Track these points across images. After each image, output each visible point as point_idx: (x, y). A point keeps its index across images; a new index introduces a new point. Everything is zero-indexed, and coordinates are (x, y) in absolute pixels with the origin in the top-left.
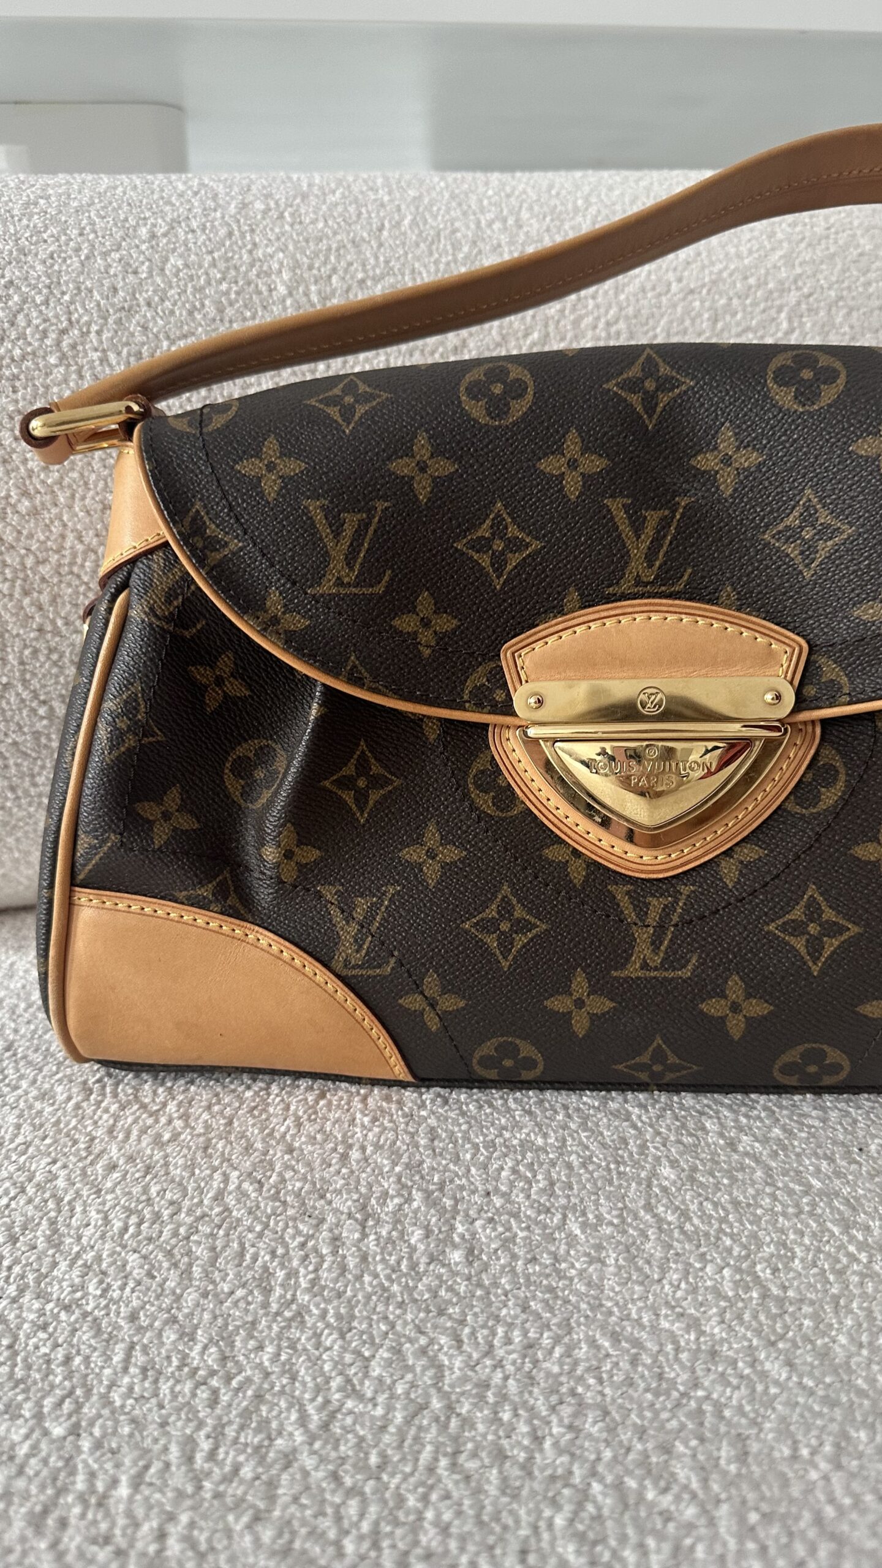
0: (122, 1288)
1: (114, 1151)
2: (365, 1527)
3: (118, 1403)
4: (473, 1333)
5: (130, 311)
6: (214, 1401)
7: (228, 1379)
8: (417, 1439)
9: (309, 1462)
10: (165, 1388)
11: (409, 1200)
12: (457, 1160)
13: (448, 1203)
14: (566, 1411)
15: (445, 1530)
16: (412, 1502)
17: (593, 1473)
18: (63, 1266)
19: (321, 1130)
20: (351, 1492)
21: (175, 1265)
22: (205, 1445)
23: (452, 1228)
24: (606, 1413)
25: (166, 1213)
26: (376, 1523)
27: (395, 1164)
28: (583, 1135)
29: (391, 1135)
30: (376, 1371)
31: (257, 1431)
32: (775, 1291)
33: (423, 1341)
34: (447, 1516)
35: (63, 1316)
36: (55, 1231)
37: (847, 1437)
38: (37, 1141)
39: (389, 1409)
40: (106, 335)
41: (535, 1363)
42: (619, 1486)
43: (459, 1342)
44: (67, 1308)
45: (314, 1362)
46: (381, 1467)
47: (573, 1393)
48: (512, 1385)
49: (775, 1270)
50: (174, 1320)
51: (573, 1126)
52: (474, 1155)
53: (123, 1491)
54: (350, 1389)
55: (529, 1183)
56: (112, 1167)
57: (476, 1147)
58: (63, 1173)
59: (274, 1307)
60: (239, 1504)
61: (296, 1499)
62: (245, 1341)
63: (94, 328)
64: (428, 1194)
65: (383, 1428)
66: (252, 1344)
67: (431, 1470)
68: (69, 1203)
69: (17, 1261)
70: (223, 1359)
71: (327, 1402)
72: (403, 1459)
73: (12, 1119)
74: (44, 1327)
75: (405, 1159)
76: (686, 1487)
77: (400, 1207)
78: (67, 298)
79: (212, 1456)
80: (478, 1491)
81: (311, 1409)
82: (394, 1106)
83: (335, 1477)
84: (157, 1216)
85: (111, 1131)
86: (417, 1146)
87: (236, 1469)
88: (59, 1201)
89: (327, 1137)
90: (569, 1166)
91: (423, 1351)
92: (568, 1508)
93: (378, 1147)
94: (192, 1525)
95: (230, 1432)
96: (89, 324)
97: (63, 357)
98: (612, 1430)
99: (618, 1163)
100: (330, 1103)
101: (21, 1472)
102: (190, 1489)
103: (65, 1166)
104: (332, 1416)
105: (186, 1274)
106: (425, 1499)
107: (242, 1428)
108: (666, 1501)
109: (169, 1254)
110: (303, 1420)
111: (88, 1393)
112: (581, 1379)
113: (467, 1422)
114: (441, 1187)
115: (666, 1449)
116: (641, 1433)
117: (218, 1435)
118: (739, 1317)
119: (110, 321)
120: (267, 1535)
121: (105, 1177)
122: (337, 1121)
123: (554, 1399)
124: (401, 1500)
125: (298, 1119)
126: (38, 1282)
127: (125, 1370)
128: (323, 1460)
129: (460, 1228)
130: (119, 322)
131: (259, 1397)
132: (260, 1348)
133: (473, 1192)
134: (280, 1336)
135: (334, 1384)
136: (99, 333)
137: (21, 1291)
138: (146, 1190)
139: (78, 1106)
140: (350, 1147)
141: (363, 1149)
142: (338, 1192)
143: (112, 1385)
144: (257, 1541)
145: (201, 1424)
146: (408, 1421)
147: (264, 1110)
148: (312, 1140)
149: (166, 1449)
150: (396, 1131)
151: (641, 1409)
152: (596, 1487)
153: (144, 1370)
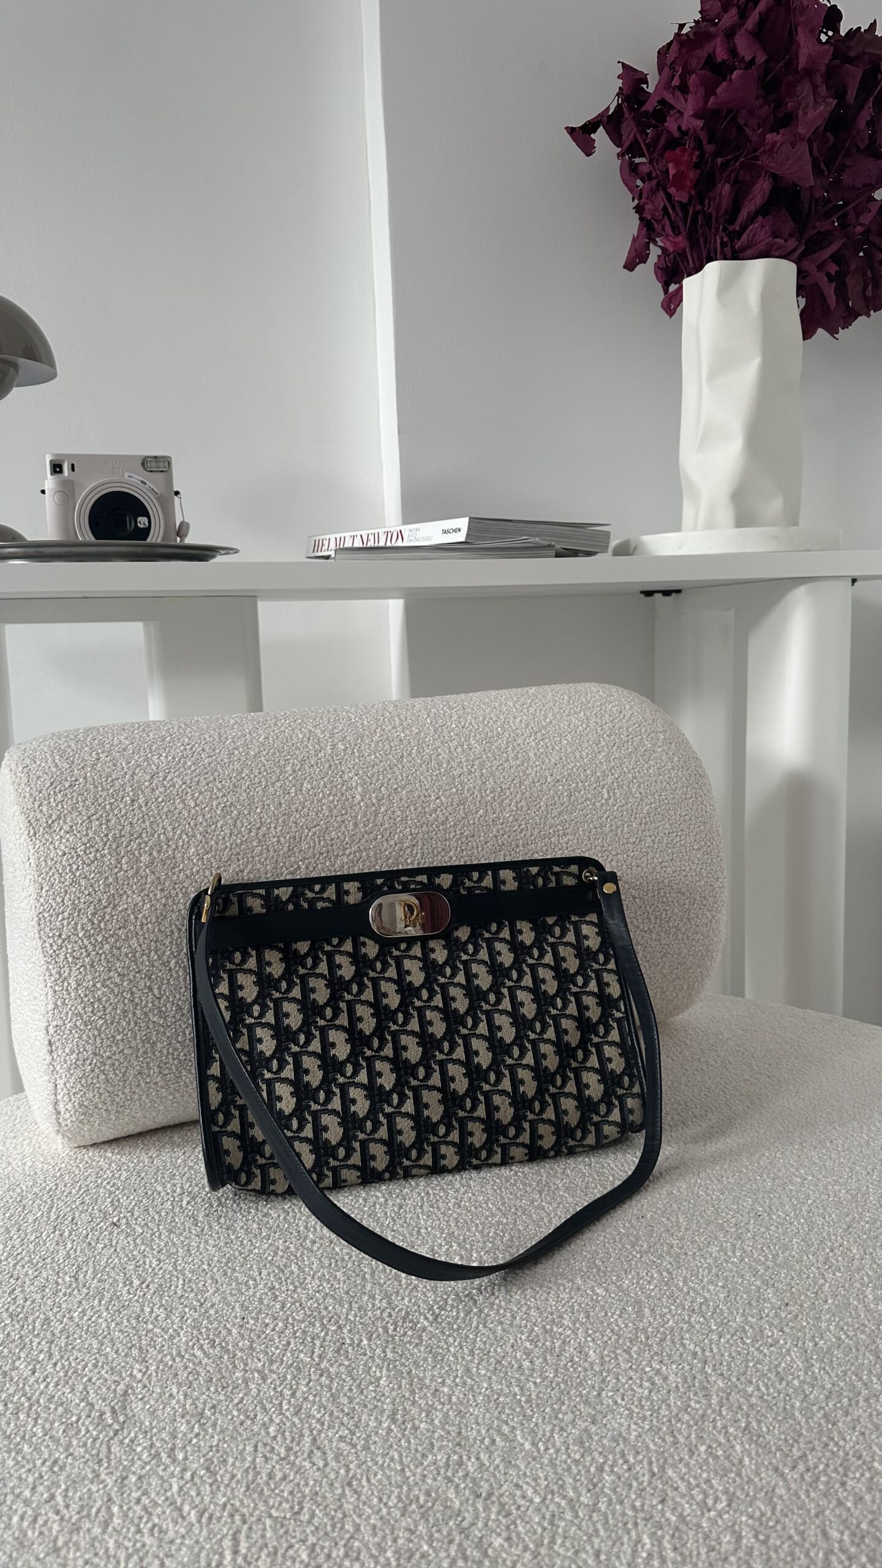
0: (339, 1283)
1: (311, 1236)
2: (456, 1344)
3: (352, 1319)
4: (486, 1288)
5: (289, 815)
6: (390, 1315)
7: (394, 1310)
8: (470, 1320)
9: (430, 1329)
10: (370, 1313)
11: (451, 1246)
12: (469, 1230)
13: (468, 1246)
14: (524, 1309)
15: (485, 1343)
16: (471, 1336)
17: (535, 1325)
18: (309, 1279)
19: (405, 1222)
20: (449, 1336)
21: (358, 1275)
22: (392, 1327)
23: (472, 1255)
24: (538, 1309)
25: (346, 1258)
26: (460, 1342)
27: (442, 1233)
28: (524, 1217)
29: (438, 1222)
30: (450, 1302)
31: (410, 1322)
32: (603, 1269)
33: (467, 1292)
34: (484, 1339)
35: (317, 1295)
36: (300, 1267)
37: (625, 1309)
38: (272, 1234)
39: (458, 1313)
40: (279, 829)
41: (511, 1296)
42: (544, 1327)
43: (481, 1293)
44: (318, 1292)
45: (426, 1302)
46: (459, 1328)
47: (526, 1304)
48: (503, 1303)
49: (603, 1262)
50: (365, 1293)
51: (519, 1214)
52: (476, 1228)
53: (365, 1342)
54: (441, 1308)
55: (502, 1237)
56: (313, 1242)
57: (477, 1226)
58: (292, 1246)
59: (404, 1286)
60: (410, 1342)
61: (430, 1339)
62: (396, 1298)
63: (273, 825)
64: (459, 1245)
65: (457, 1318)
66: (399, 1298)
67: (477, 1327)
68: (301, 1256)
69: (288, 1278)
70: (389, 1304)
71: (434, 1313)
72: (466, 1326)
73: (255, 1226)
74: (312, 1299)
75: (446, 1231)
76: (568, 1326)
77: (448, 1249)
78: (258, 810)
79: (395, 1330)
80: (495, 1332)
81: (428, 1315)
82: (436, 1210)
83: (443, 1332)
84: (343, 1260)
85: (306, 1227)
86: (450, 1226)
87: (405, 1333)
88: (295, 1256)
89: (409, 1225)
90: (519, 1230)
91: (467, 1295)
92: (526, 1335)
93: (433, 1228)
94: (394, 1348)
95: (400, 1324)
96: (270, 823)
97: (260, 841)
98: (541, 1313)
99: (540, 1228)
100: (405, 1211)
101: (324, 1340)
102: (390, 1339)
103: (292, 1243)
104: (437, 1316)
105: (364, 1278)
106: (476, 1335)
107: (404, 1322)
108: (560, 1330)
109: (354, 1271)
110: (426, 1318)
111: (339, 1317)
112: (529, 1300)
113: (487, 1315)
114: (464, 1240)
115: (561, 1317)
116: (552, 1314)
117: (395, 1324)
118: (589, 1277)
119: (280, 821)
120: (422, 1349)
121: (312, 1246)
122: (411, 1218)
123: (519, 1306)
124: (468, 1337)
125: (393, 1218)
126: (301, 1284)
127: (351, 1309)
128: (437, 1328)
129: (475, 1255)
130: (284, 821)
131: (407, 1313)
132: (403, 1299)
133: (478, 1242)
134: (409, 1294)
135: (435, 1308)
136: (275, 828)
137: (296, 1287)
138: (333, 1249)
139: (285, 1219)
140: (420, 1228)
141: (427, 1229)
142: (420, 1246)
143: (347, 1314)
144: (420, 1351)
145: (388, 1323)
146: (466, 1315)
147: (376, 1215)
148: (403, 1226)
149: (377, 1330)
150: (439, 1219)
151: (551, 1306)
152: (536, 1328)
153: (359, 1309)
